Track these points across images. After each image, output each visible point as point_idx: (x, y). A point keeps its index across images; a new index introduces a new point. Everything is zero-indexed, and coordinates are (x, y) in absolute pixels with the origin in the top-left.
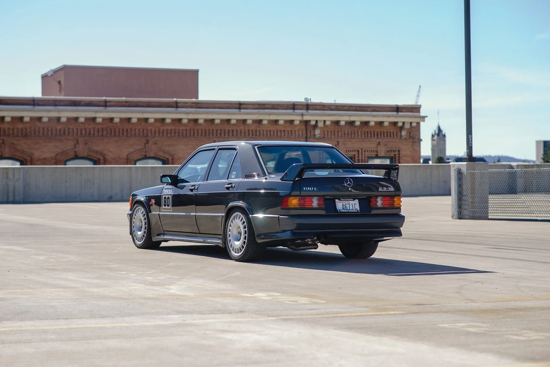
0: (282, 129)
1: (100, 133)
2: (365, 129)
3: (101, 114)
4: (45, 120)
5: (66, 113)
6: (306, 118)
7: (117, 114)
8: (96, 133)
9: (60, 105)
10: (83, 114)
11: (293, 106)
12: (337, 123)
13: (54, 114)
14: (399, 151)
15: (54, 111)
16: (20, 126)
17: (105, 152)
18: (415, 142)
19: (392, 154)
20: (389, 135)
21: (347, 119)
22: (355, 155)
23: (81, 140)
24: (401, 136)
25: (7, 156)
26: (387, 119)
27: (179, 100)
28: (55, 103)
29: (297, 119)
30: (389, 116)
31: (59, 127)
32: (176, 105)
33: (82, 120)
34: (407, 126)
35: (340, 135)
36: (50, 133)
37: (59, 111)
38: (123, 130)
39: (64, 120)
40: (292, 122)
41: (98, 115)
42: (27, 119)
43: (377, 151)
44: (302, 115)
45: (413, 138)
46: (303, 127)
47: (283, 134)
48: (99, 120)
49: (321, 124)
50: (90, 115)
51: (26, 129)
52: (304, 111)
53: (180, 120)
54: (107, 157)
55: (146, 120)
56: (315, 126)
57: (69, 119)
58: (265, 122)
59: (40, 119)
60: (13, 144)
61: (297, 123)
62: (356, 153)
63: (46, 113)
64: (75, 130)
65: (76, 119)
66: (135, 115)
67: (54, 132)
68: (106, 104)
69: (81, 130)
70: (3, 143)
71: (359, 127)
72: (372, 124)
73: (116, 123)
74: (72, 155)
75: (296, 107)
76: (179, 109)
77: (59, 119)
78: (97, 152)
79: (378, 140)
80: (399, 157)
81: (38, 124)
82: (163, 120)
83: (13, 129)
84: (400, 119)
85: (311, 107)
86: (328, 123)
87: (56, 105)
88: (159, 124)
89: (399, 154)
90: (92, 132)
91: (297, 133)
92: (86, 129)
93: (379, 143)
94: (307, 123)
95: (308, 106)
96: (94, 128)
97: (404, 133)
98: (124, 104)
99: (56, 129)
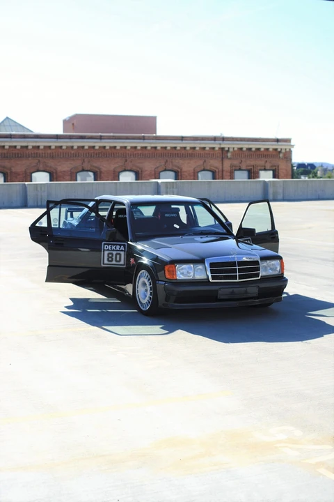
0: (208, 152)
1: (98, 156)
2: (258, 153)
3: (98, 144)
4: (64, 147)
5: (76, 144)
6: (222, 146)
7: (108, 144)
8: (95, 156)
9: (73, 139)
10: (87, 144)
11: (215, 139)
12: (241, 149)
13: (70, 144)
14: (278, 166)
15: (70, 142)
16: (49, 151)
17: (101, 167)
18: (287, 161)
19: (274, 168)
20: (273, 156)
21: (247, 146)
22: (251, 169)
23: (86, 160)
24: (280, 157)
25: (42, 169)
26: (271, 146)
27: (145, 135)
28: (70, 137)
29: (217, 147)
30: (272, 145)
31: (72, 152)
32: (144, 138)
33: (86, 147)
34: (283, 151)
35: (243, 156)
36: (67, 156)
37: (73, 142)
38: (111, 153)
39: (75, 147)
40: (213, 148)
41: (96, 144)
42: (53, 147)
43: (265, 166)
44: (220, 144)
45: (288, 158)
46: (220, 152)
47: (208, 156)
48: (97, 148)
49: (231, 150)
50: (92, 144)
51: (52, 153)
52: (221, 142)
53: (146, 147)
54: (102, 170)
55: (125, 147)
57: (79, 147)
58: (197, 149)
59: (61, 147)
60: (45, 162)
61: (217, 149)
62: (252, 167)
63: (65, 144)
64: (82, 154)
65: (83, 147)
66: (119, 144)
67: (70, 155)
68: (101, 138)
69: (86, 153)
70: (39, 161)
71: (254, 152)
72: (262, 150)
73: (107, 150)
74: (81, 169)
75: (217, 139)
76: (145, 141)
77: (72, 147)
78: (96, 167)
79: (266, 160)
80: (278, 170)
81: (60, 150)
82: (136, 147)
83: (45, 154)
84: (279, 146)
85: (226, 139)
86: (236, 149)
87: (70, 139)
88: (133, 150)
89: (278, 168)
90: (93, 155)
91: (217, 155)
92: (89, 153)
94: (222, 149)
95: (223, 139)
96: (94, 153)
97: (281, 155)
98: (112, 138)
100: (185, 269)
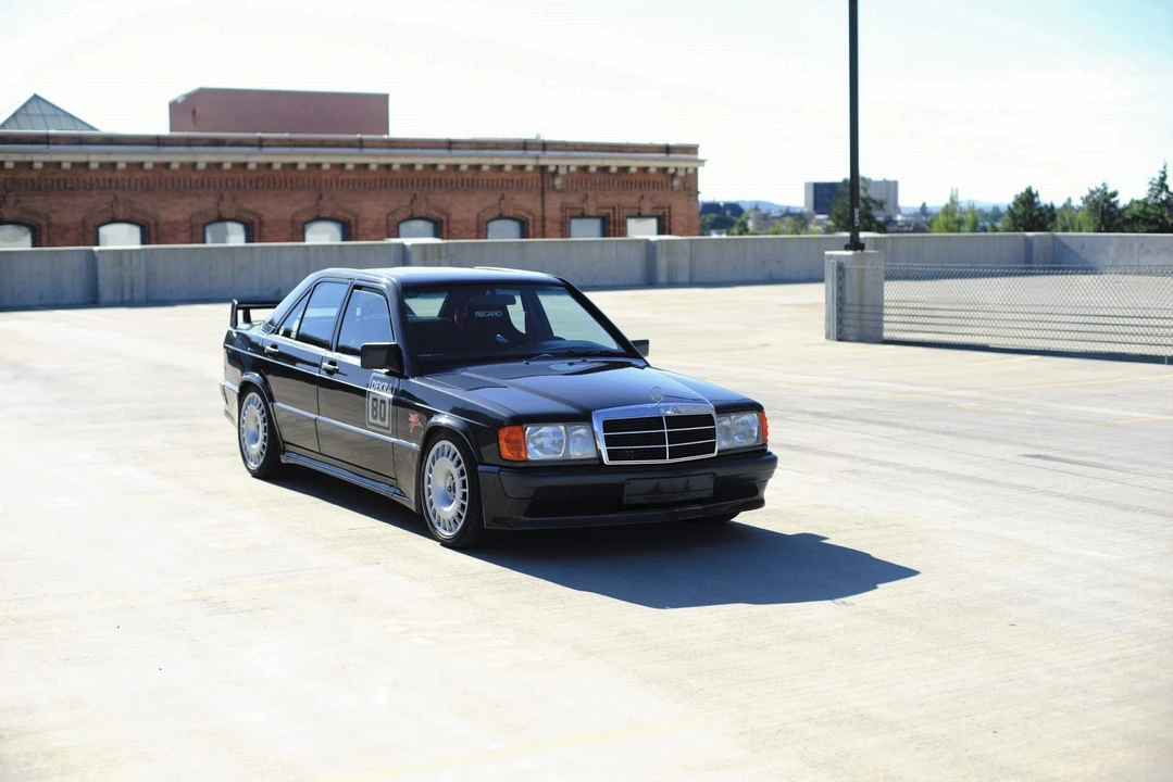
0: (509, 177)
1: (254, 185)
2: (624, 177)
3: (254, 158)
4: (175, 166)
5: (204, 157)
6: (542, 162)
7: (278, 158)
8: (248, 185)
9: (196, 145)
10: (229, 157)
11: (524, 145)
12: (585, 169)
13: (188, 159)
14: (670, 208)
15: (188, 153)
16: (139, 175)
17: (262, 211)
18: (690, 195)
19: (660, 212)
20: (657, 185)
21: (599, 163)
22: (609, 214)
23: (227, 195)
24: (673, 187)
25: (121, 217)
26: (654, 163)
27: (365, 137)
28: (189, 142)
29: (530, 163)
30: (656, 160)
31: (194, 177)
32: (361, 144)
33: (227, 166)
34: (681, 173)
35: (589, 185)
36: (182, 185)
37: (195, 154)
38: (286, 180)
39: (201, 166)
40: (522, 167)
41: (249, 159)
42: (148, 166)
43: (639, 208)
44: (537, 158)
45: (689, 190)
46: (538, 175)
47: (510, 185)
48: (252, 166)
49: (563, 171)
50: (240, 159)
51: (147, 179)
52: (539, 153)
53: (366, 166)
54: (265, 219)
55: (319, 165)
56: (556, 173)
57: (209, 165)
58: (485, 168)
59: (167, 165)
60: (130, 201)
61: (530, 168)
62: (611, 211)
63: (176, 157)
64: (218, 181)
65: (219, 165)
66: (303, 158)
67: (188, 184)
68: (261, 143)
69: (227, 180)
70: (116, 199)
71: (615, 175)
72: (633, 170)
73: (277, 171)
74: (214, 216)
75: (529, 146)
76: (365, 150)
77: (194, 165)
78: (249, 212)
79: (641, 193)
80: (670, 216)
81: (165, 172)
82: (342, 166)
83: (129, 181)
84: (671, 163)
85: (549, 147)
86: (573, 169)
87: (189, 145)
88: (337, 172)
89: (670, 212)
90: (242, 183)
91: (530, 183)
92: (233, 179)
93: (643, 197)
94: (543, 169)
95: (545, 146)
96: (244, 178)
97: (676, 183)
98: (287, 143)
99: (191, 179)
100: (546, 435)
